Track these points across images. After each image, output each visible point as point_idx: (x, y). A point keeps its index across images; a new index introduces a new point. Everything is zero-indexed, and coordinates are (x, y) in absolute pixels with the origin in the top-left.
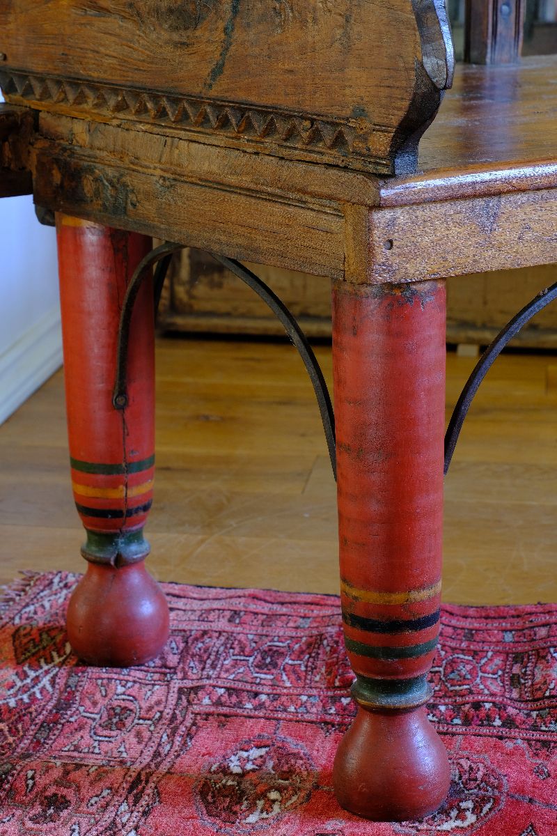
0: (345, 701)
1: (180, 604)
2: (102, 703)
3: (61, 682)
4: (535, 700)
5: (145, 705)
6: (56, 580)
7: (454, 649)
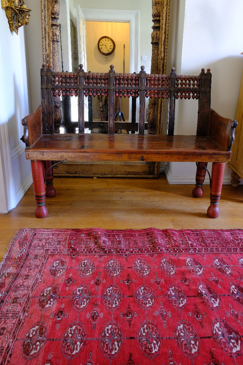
0: (71, 250)
1: (44, 233)
2: (34, 254)
3: (27, 250)
4: (99, 247)
5: (40, 254)
6: (24, 230)
7: (87, 239)
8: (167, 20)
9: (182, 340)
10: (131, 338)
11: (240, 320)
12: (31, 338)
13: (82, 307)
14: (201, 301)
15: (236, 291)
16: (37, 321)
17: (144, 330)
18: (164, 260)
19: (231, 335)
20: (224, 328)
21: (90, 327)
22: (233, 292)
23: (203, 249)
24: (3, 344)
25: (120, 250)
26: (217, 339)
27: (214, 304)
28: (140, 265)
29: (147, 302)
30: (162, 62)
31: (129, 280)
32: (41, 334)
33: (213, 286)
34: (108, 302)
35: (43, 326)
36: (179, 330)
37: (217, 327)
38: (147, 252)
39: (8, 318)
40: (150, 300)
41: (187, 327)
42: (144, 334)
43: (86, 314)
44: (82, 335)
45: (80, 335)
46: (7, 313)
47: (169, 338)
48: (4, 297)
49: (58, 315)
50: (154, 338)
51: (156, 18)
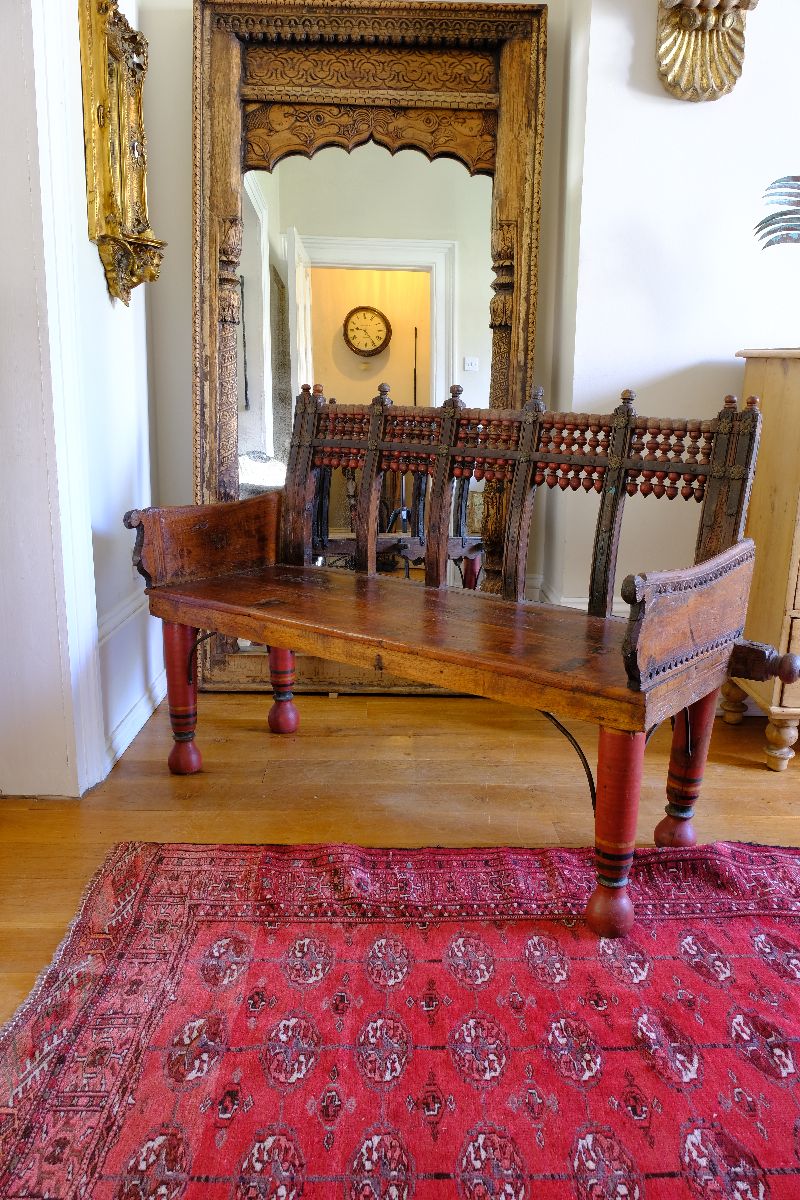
0: (263, 908)
1: (187, 855)
3: (136, 907)
4: (345, 900)
5: (174, 917)
7: (309, 874)
8: (532, 268)
9: (592, 1182)
10: (439, 1176)
11: (761, 1121)
12: (142, 1171)
13: (293, 1079)
14: (645, 1063)
15: (748, 1032)
16: (160, 1121)
17: (477, 1151)
18: (536, 939)
19: (736, 1166)
20: (714, 1147)
21: (316, 1140)
22: (738, 1036)
23: (650, 907)
24: (58, 1189)
25: (406, 907)
26: (694, 1180)
27: (684, 1073)
28: (465, 954)
29: (486, 1064)
30: (520, 375)
31: (431, 999)
32: (173, 1162)
33: (679, 1016)
34: (369, 1066)
35: (179, 1136)
36: (580, 1152)
37: (693, 1144)
38: (486, 914)
39: (76, 1112)
40: (496, 1058)
41: (606, 1143)
42: (478, 1164)
43: (305, 1102)
44: (294, 1166)
45: (287, 1164)
46: (74, 1097)
47: (552, 1175)
48: (67, 1048)
49: (221, 1103)
50: (507, 1176)
51: (501, 262)
